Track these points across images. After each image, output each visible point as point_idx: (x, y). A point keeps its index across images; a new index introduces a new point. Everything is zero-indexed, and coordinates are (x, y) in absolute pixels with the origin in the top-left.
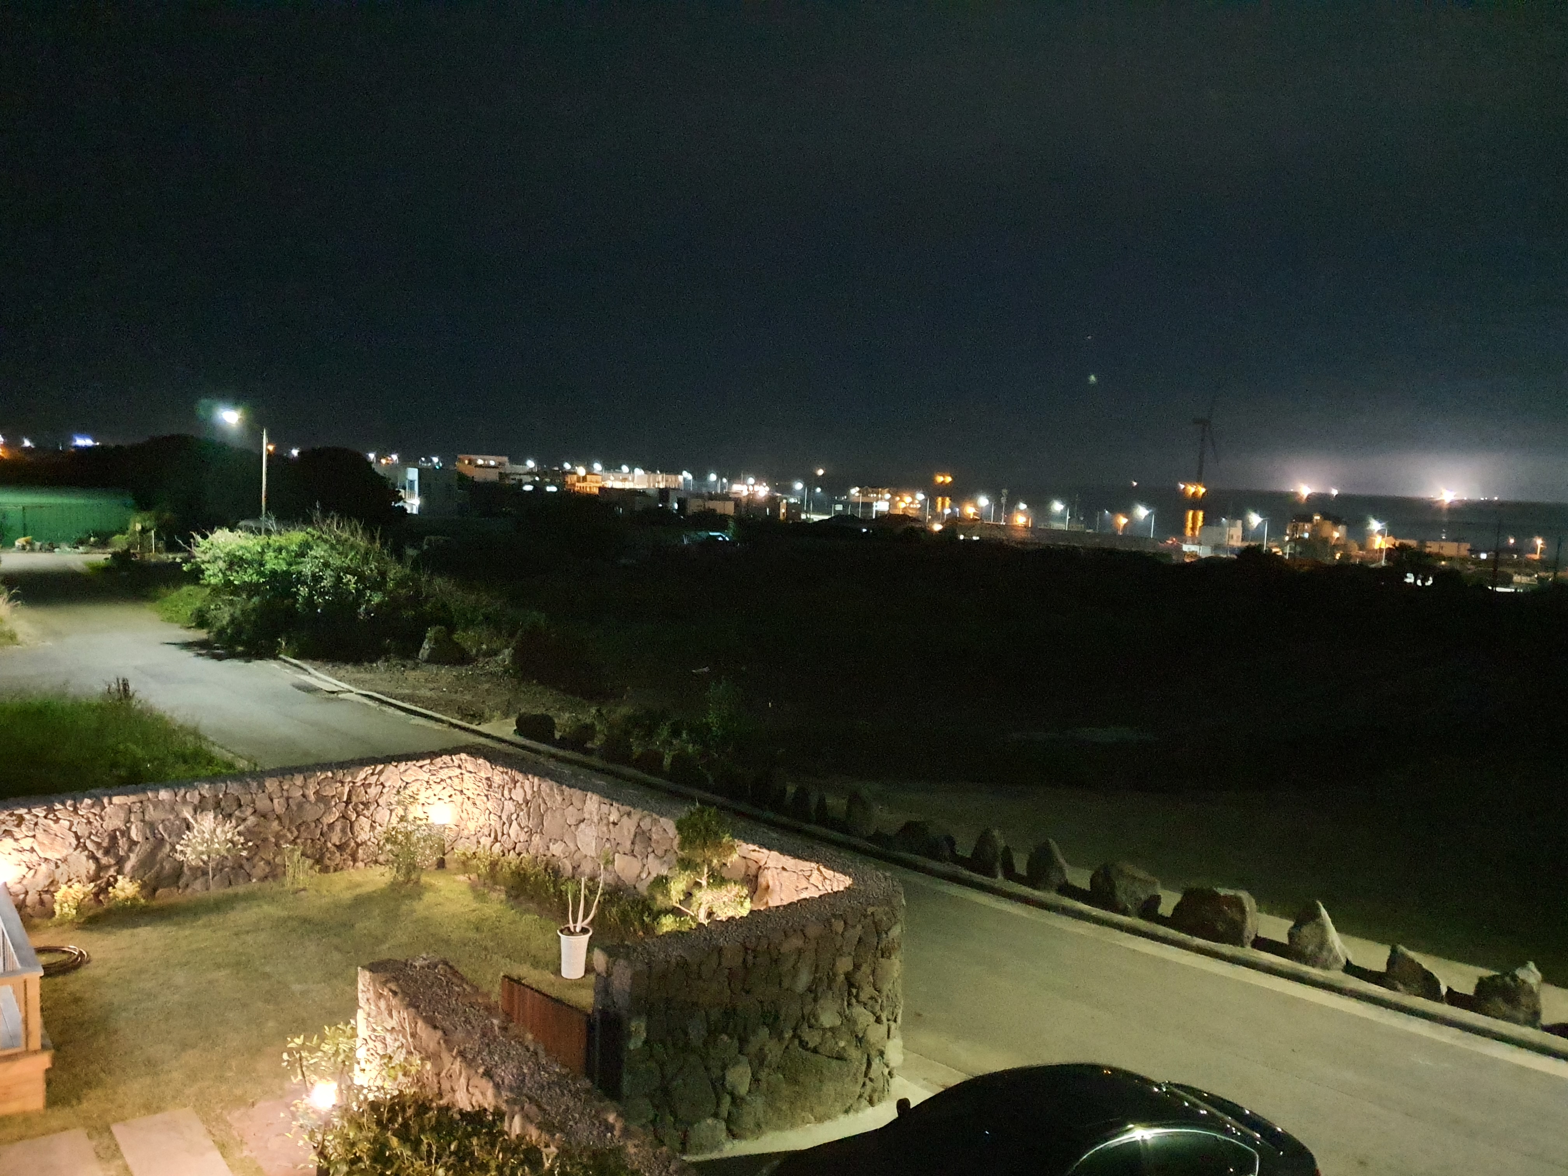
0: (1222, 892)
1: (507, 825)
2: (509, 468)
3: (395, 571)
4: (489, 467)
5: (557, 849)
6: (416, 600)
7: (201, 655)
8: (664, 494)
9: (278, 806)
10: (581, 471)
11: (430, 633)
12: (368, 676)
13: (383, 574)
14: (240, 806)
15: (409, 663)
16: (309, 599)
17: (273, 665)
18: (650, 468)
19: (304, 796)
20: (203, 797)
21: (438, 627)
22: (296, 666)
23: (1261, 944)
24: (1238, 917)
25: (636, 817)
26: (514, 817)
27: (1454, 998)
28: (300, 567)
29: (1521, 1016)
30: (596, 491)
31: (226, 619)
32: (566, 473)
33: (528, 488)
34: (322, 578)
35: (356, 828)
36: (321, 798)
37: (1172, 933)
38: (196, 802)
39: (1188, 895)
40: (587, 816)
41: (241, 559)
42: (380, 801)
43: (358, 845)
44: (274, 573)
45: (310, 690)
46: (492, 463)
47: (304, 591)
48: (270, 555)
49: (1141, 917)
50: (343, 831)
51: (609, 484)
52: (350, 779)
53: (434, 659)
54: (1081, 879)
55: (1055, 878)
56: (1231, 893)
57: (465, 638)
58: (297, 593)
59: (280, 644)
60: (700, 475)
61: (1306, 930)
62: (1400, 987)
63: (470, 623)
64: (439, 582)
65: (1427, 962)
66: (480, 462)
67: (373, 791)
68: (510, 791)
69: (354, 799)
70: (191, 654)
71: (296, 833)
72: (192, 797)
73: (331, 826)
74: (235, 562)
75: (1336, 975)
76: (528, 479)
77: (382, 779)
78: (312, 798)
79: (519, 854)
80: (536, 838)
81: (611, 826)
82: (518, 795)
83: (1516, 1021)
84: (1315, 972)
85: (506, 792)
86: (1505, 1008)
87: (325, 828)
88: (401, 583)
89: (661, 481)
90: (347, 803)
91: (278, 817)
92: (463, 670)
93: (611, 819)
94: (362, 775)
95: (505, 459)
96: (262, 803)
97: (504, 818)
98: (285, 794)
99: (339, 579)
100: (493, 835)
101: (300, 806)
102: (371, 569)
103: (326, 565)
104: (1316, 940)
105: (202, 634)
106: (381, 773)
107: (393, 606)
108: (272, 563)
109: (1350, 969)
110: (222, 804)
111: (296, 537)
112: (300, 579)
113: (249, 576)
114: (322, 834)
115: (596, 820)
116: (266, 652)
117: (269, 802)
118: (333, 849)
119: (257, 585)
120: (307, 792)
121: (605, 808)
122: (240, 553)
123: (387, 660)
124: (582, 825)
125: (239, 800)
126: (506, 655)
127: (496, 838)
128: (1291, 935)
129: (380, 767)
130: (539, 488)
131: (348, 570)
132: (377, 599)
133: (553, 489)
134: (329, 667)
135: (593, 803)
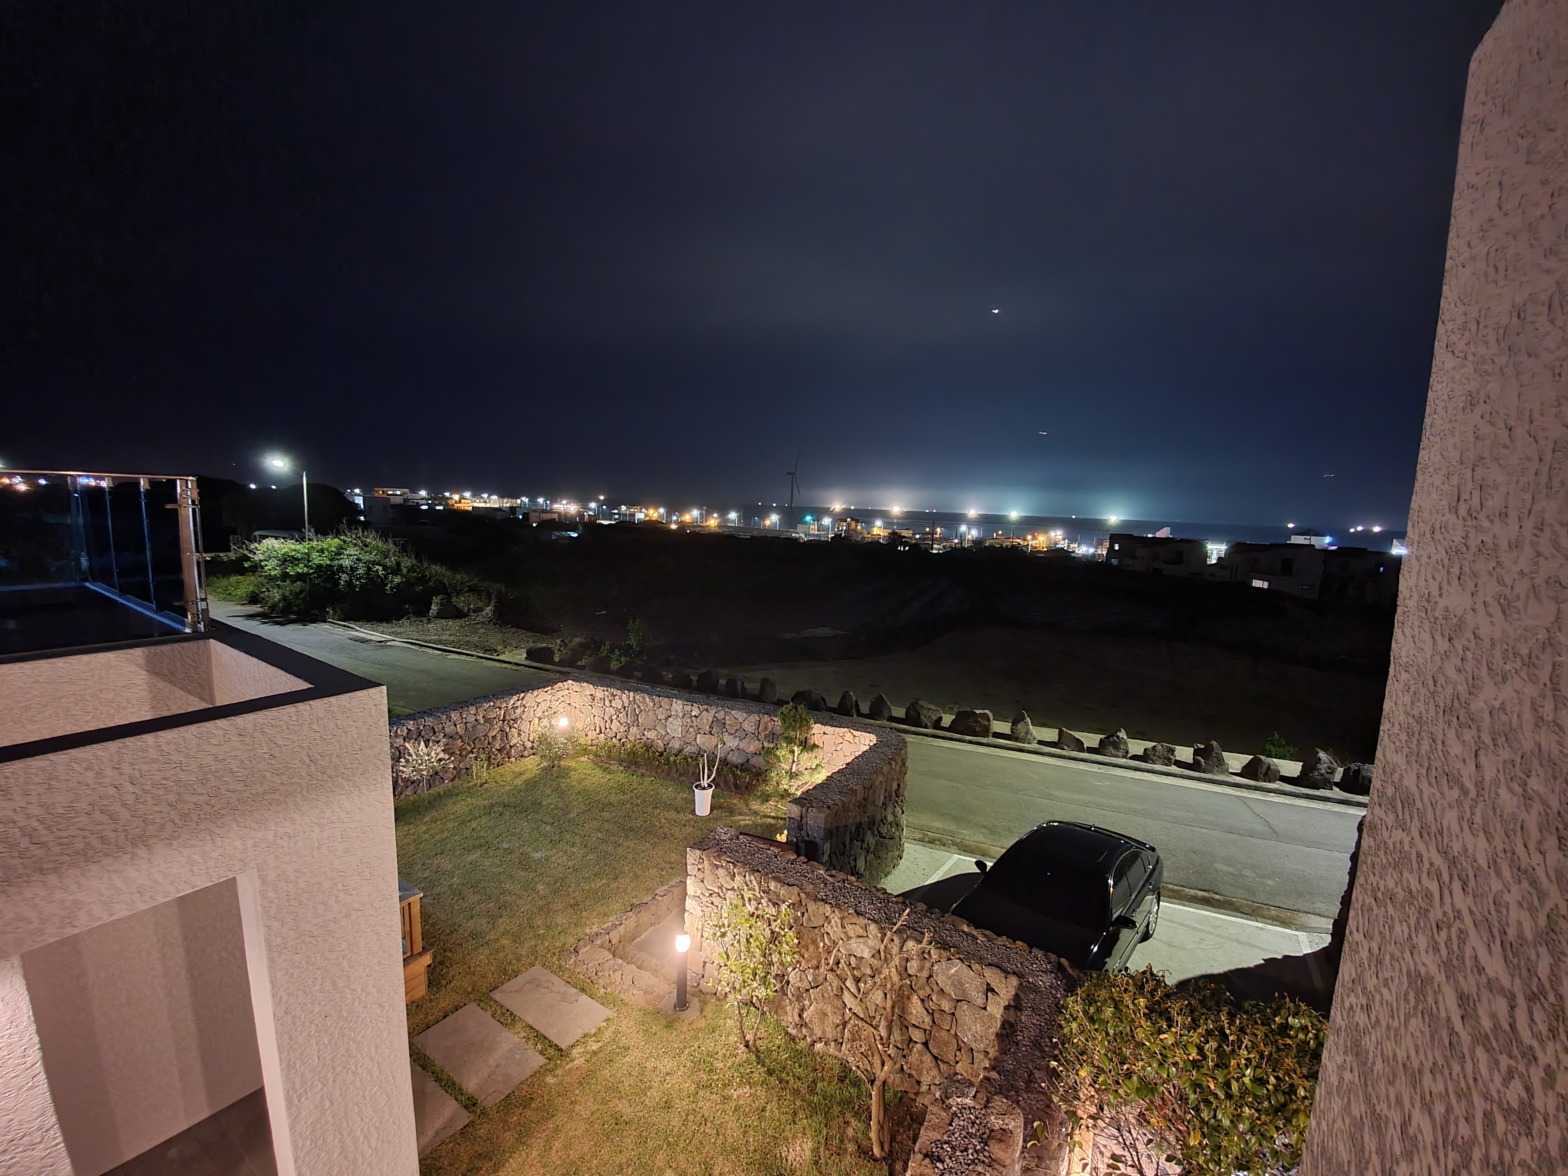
0: (978, 712)
1: (609, 722)
2: (411, 496)
3: (407, 563)
4: (397, 495)
5: (651, 735)
6: (422, 580)
7: (266, 623)
8: (513, 509)
9: (460, 729)
10: (456, 497)
11: (436, 600)
12: (399, 630)
13: (398, 564)
14: (435, 733)
15: (425, 620)
16: (349, 583)
17: (326, 626)
18: (502, 496)
19: (476, 720)
20: (409, 730)
21: (442, 596)
22: (345, 626)
23: (997, 735)
24: (986, 723)
25: (712, 712)
26: (614, 717)
27: (1090, 750)
28: (341, 562)
29: (1120, 754)
30: (470, 509)
31: (278, 597)
32: (448, 498)
33: (424, 507)
34: (357, 569)
35: (510, 736)
36: (487, 720)
37: (949, 734)
38: (405, 734)
39: (958, 715)
40: (673, 713)
41: (293, 557)
42: (523, 717)
43: (511, 747)
44: (319, 566)
45: (363, 641)
46: (398, 493)
47: (344, 577)
48: (315, 555)
49: (934, 728)
50: (502, 739)
51: (476, 505)
52: (505, 705)
53: (440, 616)
54: (899, 712)
55: (886, 714)
56: (981, 711)
57: (460, 602)
58: (340, 578)
59: (328, 613)
60: (533, 500)
61: (1019, 726)
62: (1066, 747)
63: (459, 593)
64: (436, 568)
65: (1077, 735)
66: (390, 493)
67: (519, 711)
68: (610, 701)
69: (508, 718)
70: (257, 623)
71: (473, 746)
72: (402, 731)
73: (494, 737)
74: (287, 560)
75: (1034, 746)
76: (424, 502)
77: (524, 703)
78: (482, 721)
79: (620, 740)
80: (634, 730)
81: (694, 718)
82: (618, 703)
83: (1117, 757)
84: (1026, 746)
85: (607, 703)
86: (1114, 752)
87: (491, 740)
88: (411, 569)
89: (507, 503)
90: (504, 721)
91: (461, 737)
92: (462, 622)
93: (693, 714)
94: (512, 702)
95: (407, 490)
96: (450, 728)
97: (606, 718)
98: (464, 720)
99: (369, 569)
100: (598, 730)
101: (474, 727)
102: (391, 561)
103: (359, 560)
104: (1025, 730)
105: (256, 609)
106: (523, 697)
107: (408, 583)
108: (316, 559)
109: (1040, 742)
110: (423, 733)
111: (332, 543)
112: (341, 568)
113: (301, 569)
114: (489, 744)
115: (681, 715)
116: (319, 618)
117: (453, 727)
118: (497, 752)
119: (308, 574)
120: (478, 718)
121: (688, 708)
122: (293, 553)
123: (408, 619)
124: (670, 719)
125: (433, 728)
126: (488, 610)
127: (601, 731)
128: (1012, 729)
129: (522, 695)
130: (431, 508)
131: (375, 563)
132: (397, 580)
133: (441, 508)
134: (369, 625)
135: (678, 706)
